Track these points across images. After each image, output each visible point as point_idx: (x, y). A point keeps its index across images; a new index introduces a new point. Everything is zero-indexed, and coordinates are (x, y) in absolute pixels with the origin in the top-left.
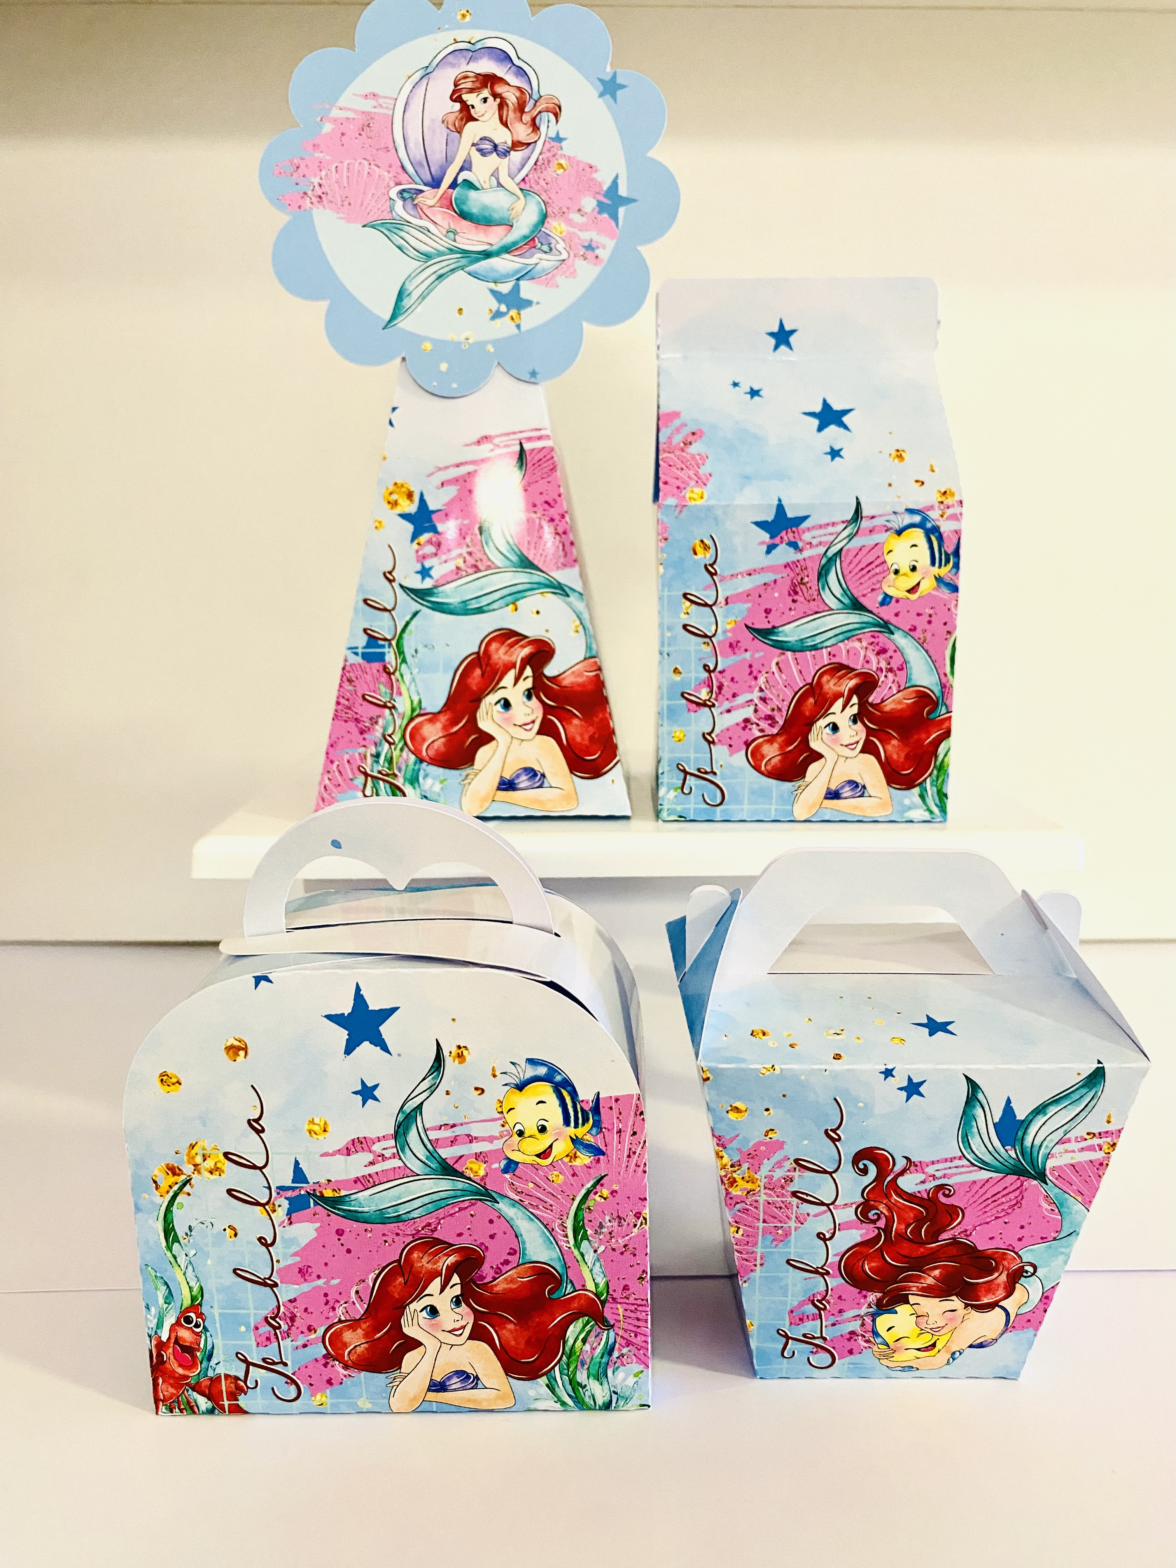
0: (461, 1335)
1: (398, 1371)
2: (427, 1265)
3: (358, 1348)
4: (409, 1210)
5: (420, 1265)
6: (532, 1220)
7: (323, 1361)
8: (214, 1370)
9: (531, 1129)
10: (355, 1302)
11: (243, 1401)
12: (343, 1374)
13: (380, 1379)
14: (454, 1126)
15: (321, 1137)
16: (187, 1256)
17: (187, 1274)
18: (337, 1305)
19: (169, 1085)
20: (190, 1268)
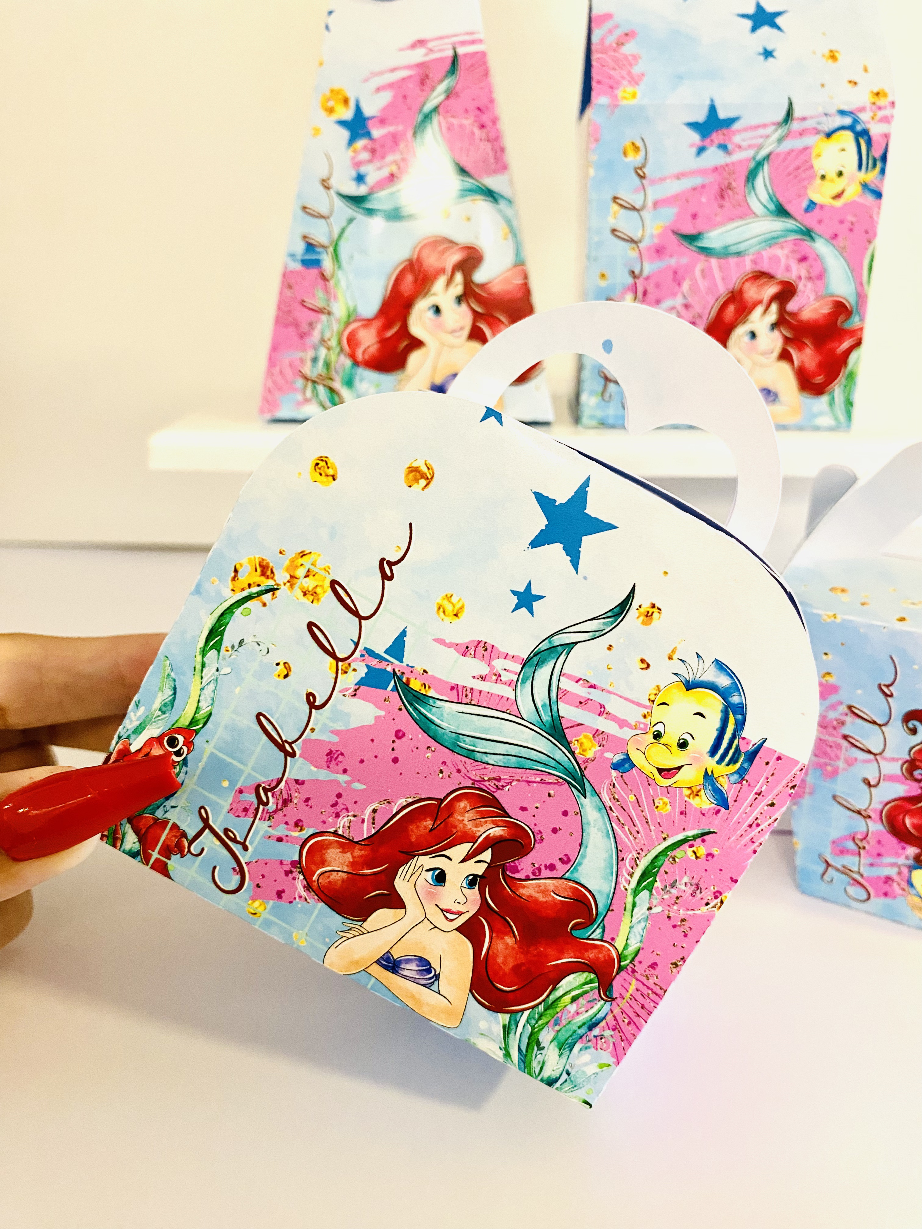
0: (452, 920)
1: (360, 923)
2: (467, 823)
3: (334, 874)
4: (488, 751)
5: (460, 818)
6: (609, 837)
7: (288, 868)
8: (166, 812)
9: (671, 738)
10: (366, 820)
11: (174, 863)
12: (299, 893)
13: (336, 920)
14: (593, 687)
15: (447, 620)
16: (217, 670)
17: (205, 691)
18: (344, 813)
19: (321, 474)
20: (212, 686)
